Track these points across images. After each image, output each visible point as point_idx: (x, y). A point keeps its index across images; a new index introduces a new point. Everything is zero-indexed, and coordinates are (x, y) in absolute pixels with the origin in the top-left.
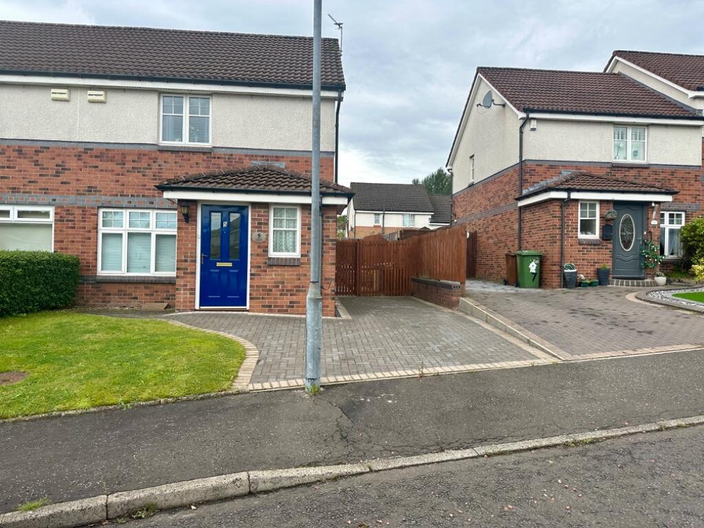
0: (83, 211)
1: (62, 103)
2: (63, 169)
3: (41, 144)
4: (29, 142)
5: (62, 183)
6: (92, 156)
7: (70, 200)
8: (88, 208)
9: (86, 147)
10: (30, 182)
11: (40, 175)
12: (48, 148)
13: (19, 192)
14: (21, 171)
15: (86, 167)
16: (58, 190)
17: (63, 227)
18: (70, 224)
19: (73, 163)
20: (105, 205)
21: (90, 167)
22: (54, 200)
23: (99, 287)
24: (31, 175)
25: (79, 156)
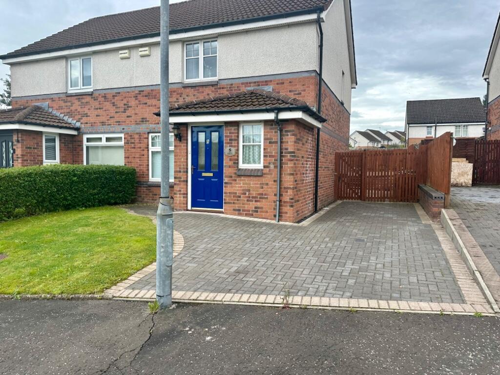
0: (139, 136)
1: (126, 60)
2: (127, 107)
3: (116, 91)
4: (109, 90)
5: (128, 117)
6: (143, 96)
7: (132, 128)
8: (143, 133)
9: (140, 90)
10: (111, 117)
11: (116, 112)
12: (119, 93)
13: (105, 125)
14: (106, 111)
15: (140, 104)
16: (125, 122)
17: (129, 148)
18: (133, 145)
19: (133, 103)
20: (151, 131)
21: (143, 104)
22: (123, 129)
23: (150, 190)
24: (111, 113)
25: (136, 96)
